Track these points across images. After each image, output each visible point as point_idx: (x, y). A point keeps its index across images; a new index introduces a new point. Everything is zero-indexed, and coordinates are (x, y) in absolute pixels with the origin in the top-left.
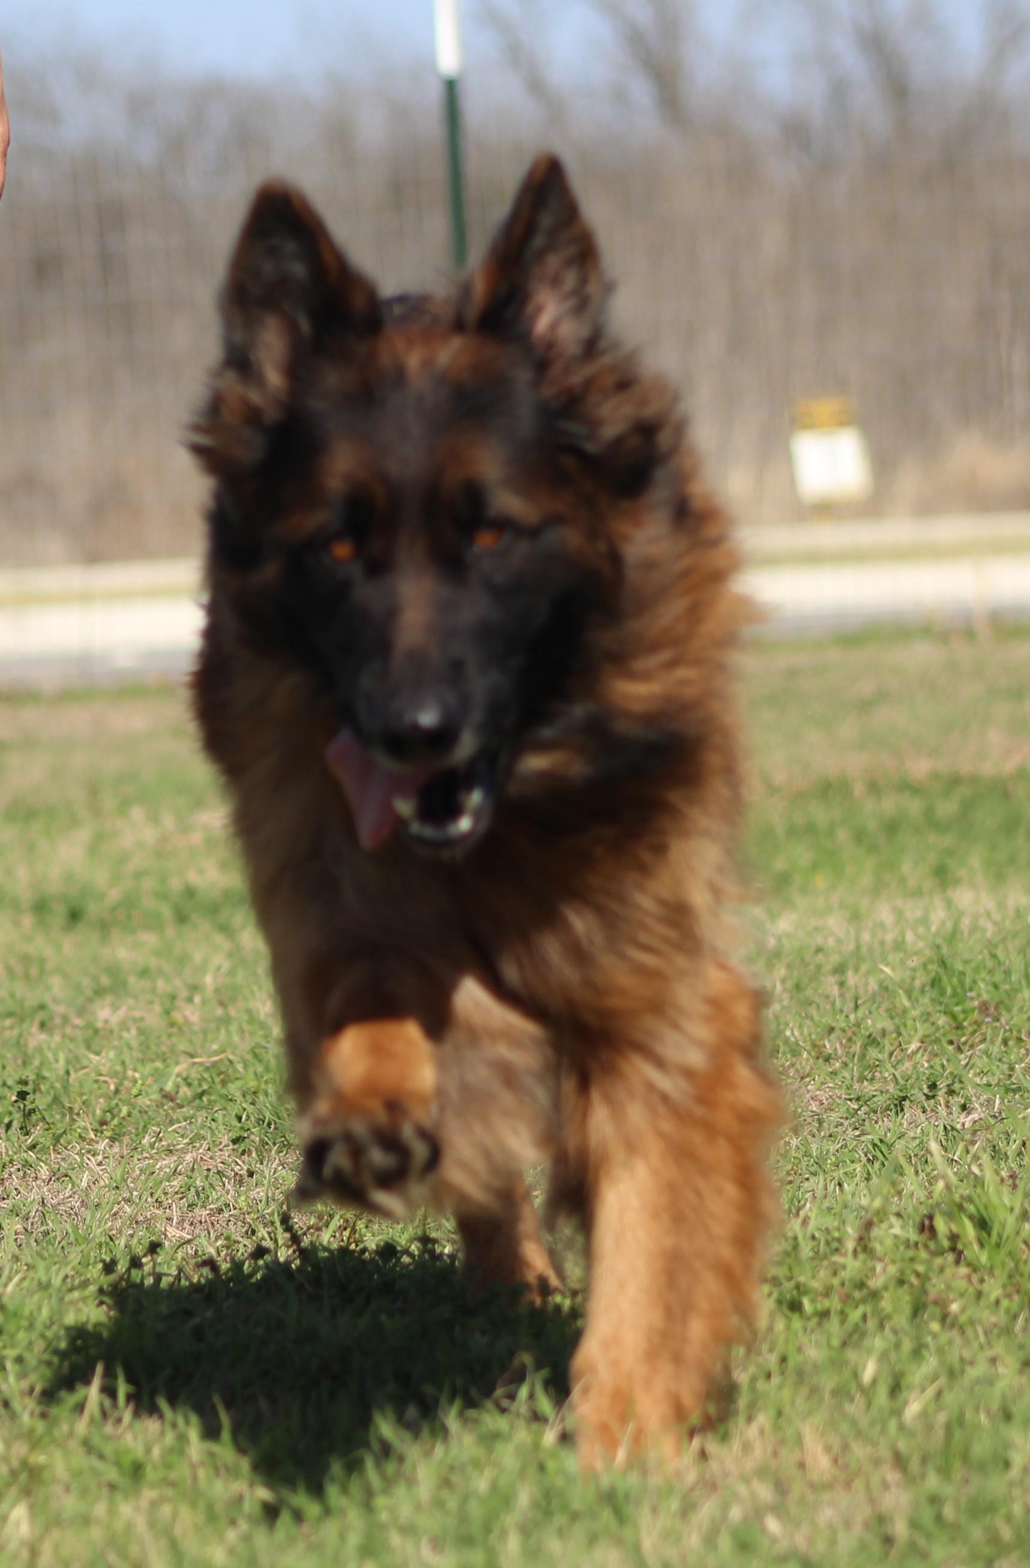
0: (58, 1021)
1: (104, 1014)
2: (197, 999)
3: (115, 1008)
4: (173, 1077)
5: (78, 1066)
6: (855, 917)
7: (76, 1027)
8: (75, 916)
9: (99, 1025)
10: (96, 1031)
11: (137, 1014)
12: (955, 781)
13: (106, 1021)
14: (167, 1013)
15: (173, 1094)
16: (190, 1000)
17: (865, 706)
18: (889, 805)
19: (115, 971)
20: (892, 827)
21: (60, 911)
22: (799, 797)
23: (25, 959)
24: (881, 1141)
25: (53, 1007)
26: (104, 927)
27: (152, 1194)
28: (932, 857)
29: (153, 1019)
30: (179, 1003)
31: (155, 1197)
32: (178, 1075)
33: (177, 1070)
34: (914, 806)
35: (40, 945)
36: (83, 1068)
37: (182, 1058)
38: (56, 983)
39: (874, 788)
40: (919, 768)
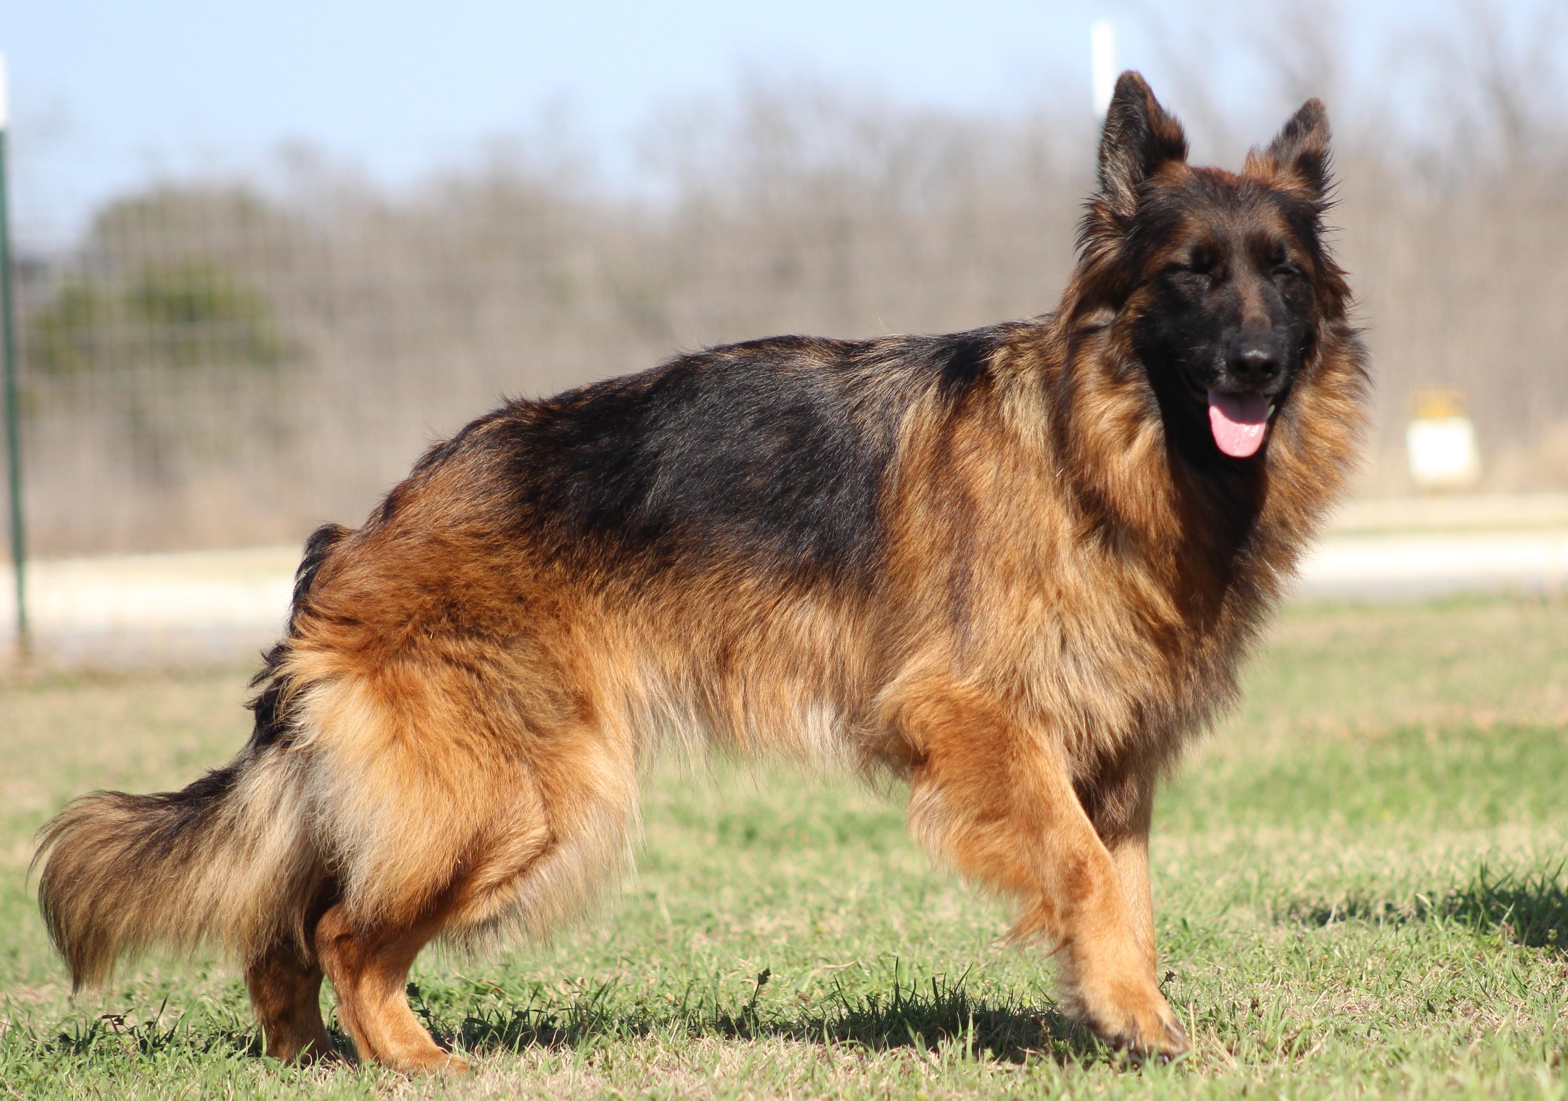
0: (722, 928)
1: (761, 923)
2: (842, 911)
3: (772, 917)
4: (809, 981)
5: (729, 969)
6: (1413, 847)
7: (736, 934)
8: (750, 835)
9: (756, 932)
10: (754, 938)
11: (789, 923)
12: (1511, 731)
13: (762, 929)
14: (814, 923)
15: (808, 994)
16: (835, 911)
17: (1446, 663)
18: (1455, 749)
19: (779, 884)
20: (1456, 769)
21: (738, 829)
22: (1380, 742)
23: (706, 872)
24: (1401, 1050)
25: (717, 915)
26: (775, 846)
27: (773, 1084)
28: (1485, 798)
29: (803, 927)
30: (827, 914)
31: (776, 1087)
32: (814, 978)
33: (812, 974)
34: (1476, 752)
35: (721, 861)
36: (732, 971)
37: (820, 962)
38: (728, 893)
39: (1444, 736)
40: (1484, 719)
